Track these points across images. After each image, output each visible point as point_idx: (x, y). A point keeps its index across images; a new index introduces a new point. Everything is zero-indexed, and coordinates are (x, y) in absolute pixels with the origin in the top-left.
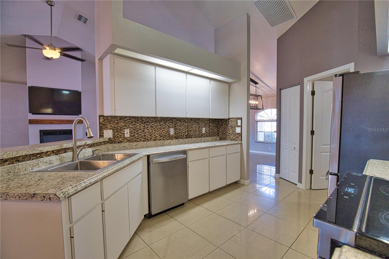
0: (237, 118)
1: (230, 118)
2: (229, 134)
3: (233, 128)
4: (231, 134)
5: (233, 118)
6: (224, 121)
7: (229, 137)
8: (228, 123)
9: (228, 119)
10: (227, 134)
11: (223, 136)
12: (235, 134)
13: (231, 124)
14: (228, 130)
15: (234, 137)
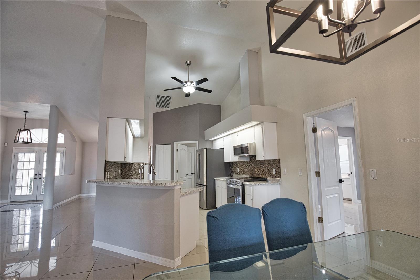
0: (140, 163)
1: (134, 163)
2: (132, 175)
3: (136, 170)
4: (134, 175)
5: (136, 163)
6: (128, 165)
7: (133, 177)
8: (132, 167)
9: (132, 163)
10: (130, 174)
11: (126, 177)
12: (138, 174)
13: (134, 167)
14: (131, 171)
15: (137, 177)
